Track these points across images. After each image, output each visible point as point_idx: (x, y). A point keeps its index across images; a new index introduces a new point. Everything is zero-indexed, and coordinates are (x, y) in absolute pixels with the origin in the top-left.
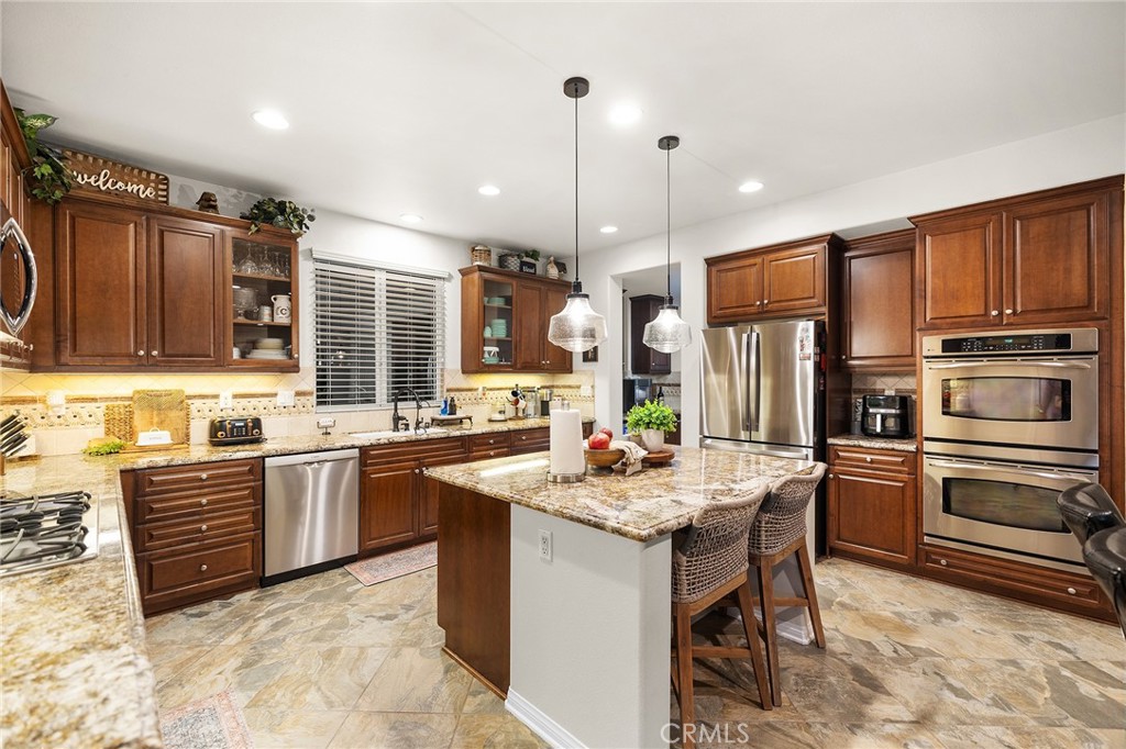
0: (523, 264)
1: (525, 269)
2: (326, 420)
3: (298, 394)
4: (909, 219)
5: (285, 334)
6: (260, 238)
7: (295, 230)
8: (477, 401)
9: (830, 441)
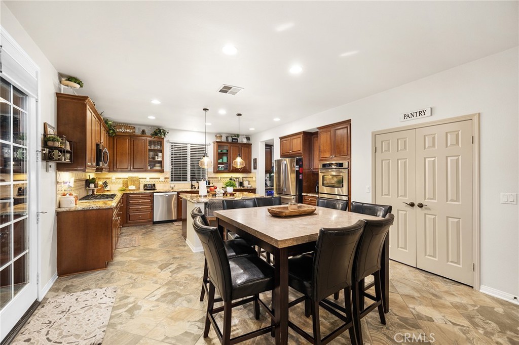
0: (233, 139)
1: (234, 141)
2: (172, 185)
3: (165, 178)
4: (317, 128)
5: (161, 163)
6: (155, 139)
7: (163, 136)
8: (218, 181)
9: (303, 194)
